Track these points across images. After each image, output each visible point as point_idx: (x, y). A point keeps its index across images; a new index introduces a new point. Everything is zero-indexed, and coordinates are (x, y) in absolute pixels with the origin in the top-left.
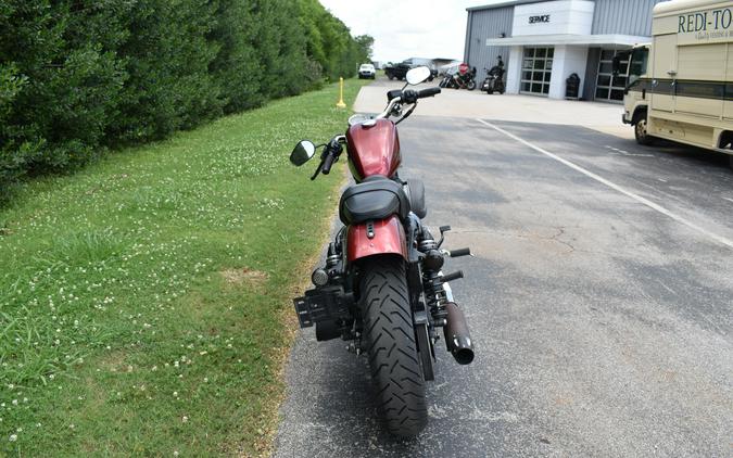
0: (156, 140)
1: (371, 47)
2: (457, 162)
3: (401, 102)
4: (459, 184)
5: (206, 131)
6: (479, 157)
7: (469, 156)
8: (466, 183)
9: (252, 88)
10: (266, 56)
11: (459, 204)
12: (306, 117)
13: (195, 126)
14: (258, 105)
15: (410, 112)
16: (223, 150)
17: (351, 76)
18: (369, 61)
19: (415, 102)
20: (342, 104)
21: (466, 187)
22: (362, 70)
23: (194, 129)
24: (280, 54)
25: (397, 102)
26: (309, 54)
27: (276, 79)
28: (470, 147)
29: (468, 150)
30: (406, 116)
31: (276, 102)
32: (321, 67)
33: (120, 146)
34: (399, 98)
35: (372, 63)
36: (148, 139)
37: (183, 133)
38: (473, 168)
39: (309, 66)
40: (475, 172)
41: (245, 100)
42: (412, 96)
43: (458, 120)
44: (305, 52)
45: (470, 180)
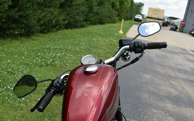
0: (25, 36)
1: (142, 8)
2: (172, 74)
3: (130, 50)
4: (172, 90)
5: (52, 35)
6: (185, 72)
7: (180, 71)
8: (176, 89)
9: (81, 18)
10: (91, 5)
11: (169, 106)
12: (101, 36)
13: (48, 32)
14: (83, 26)
15: (137, 59)
16: (49, 48)
17: (131, 19)
18: (140, 14)
19: (142, 52)
20: (121, 32)
21: (175, 93)
22: (136, 17)
23: (48, 33)
24: (98, 5)
25: (126, 49)
26: (112, 7)
27: (94, 16)
28: (181, 65)
29: (180, 67)
30: (133, 62)
31: (92, 26)
32: (117, 13)
33: (6, 36)
34: (128, 46)
35: (142, 15)
36: (21, 35)
37: (41, 35)
38: (182, 79)
39: (112, 12)
40: (182, 82)
41: (77, 23)
42: (139, 47)
43: (176, 48)
44: (111, 5)
45: (179, 88)
